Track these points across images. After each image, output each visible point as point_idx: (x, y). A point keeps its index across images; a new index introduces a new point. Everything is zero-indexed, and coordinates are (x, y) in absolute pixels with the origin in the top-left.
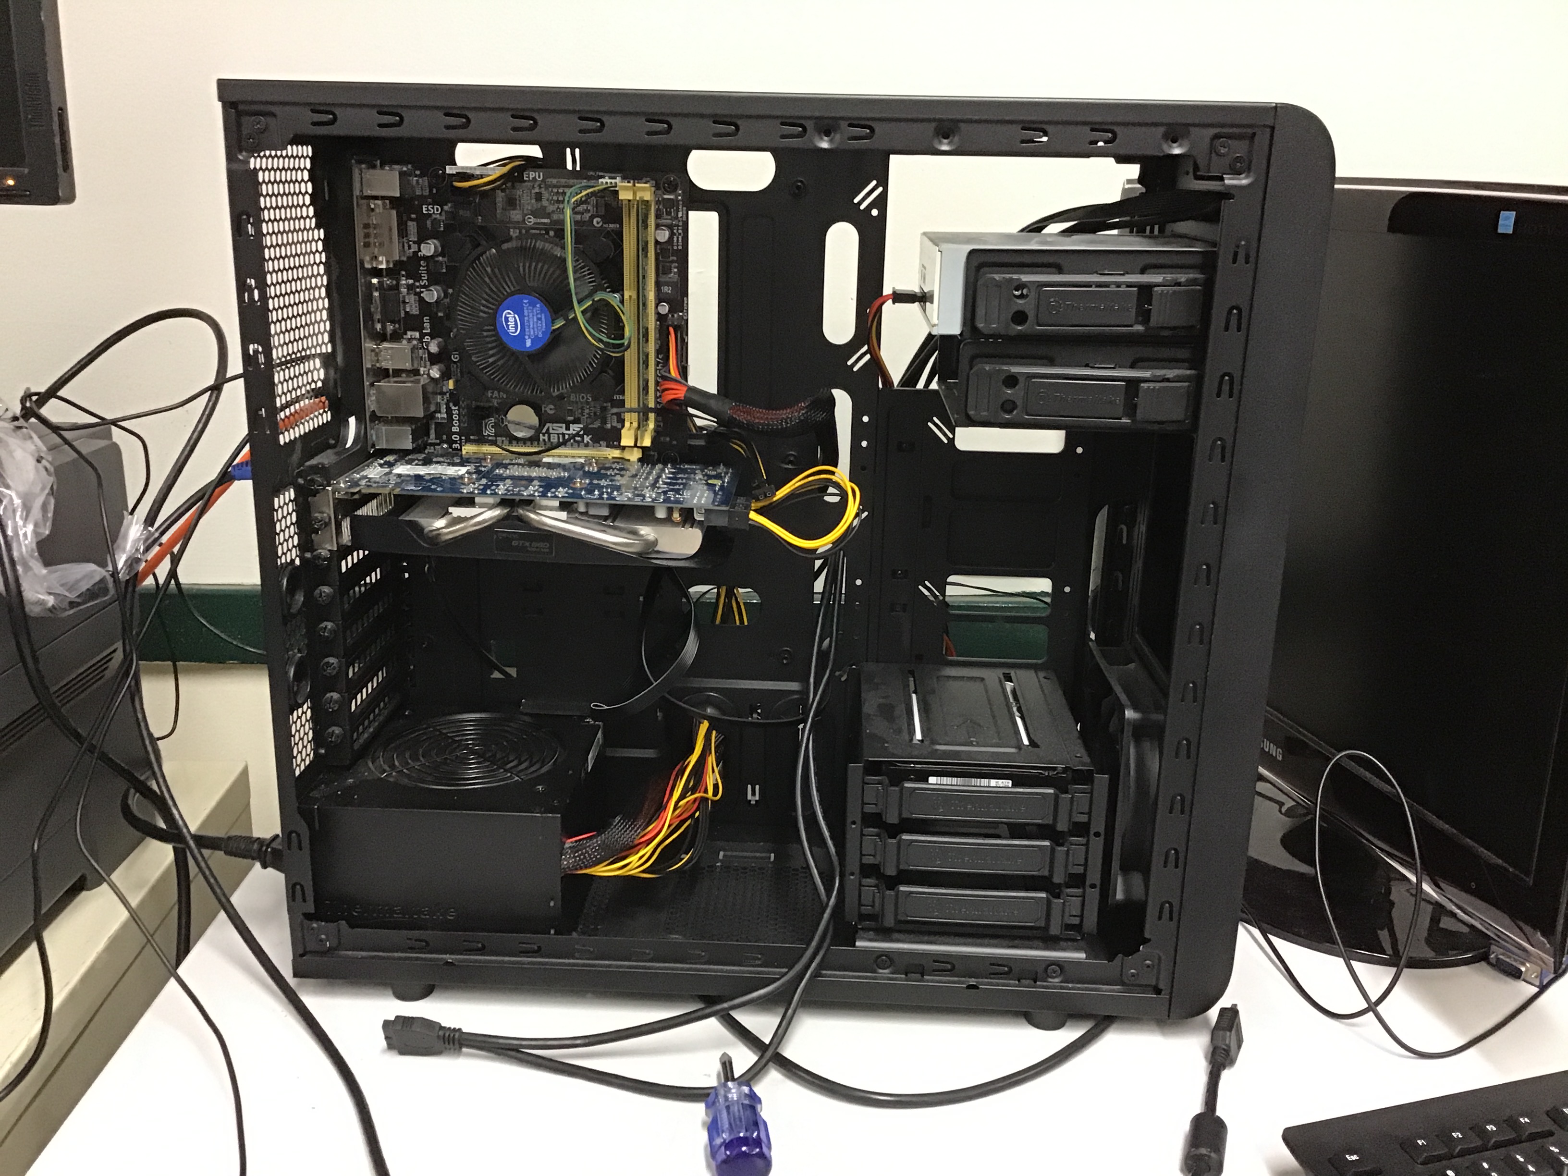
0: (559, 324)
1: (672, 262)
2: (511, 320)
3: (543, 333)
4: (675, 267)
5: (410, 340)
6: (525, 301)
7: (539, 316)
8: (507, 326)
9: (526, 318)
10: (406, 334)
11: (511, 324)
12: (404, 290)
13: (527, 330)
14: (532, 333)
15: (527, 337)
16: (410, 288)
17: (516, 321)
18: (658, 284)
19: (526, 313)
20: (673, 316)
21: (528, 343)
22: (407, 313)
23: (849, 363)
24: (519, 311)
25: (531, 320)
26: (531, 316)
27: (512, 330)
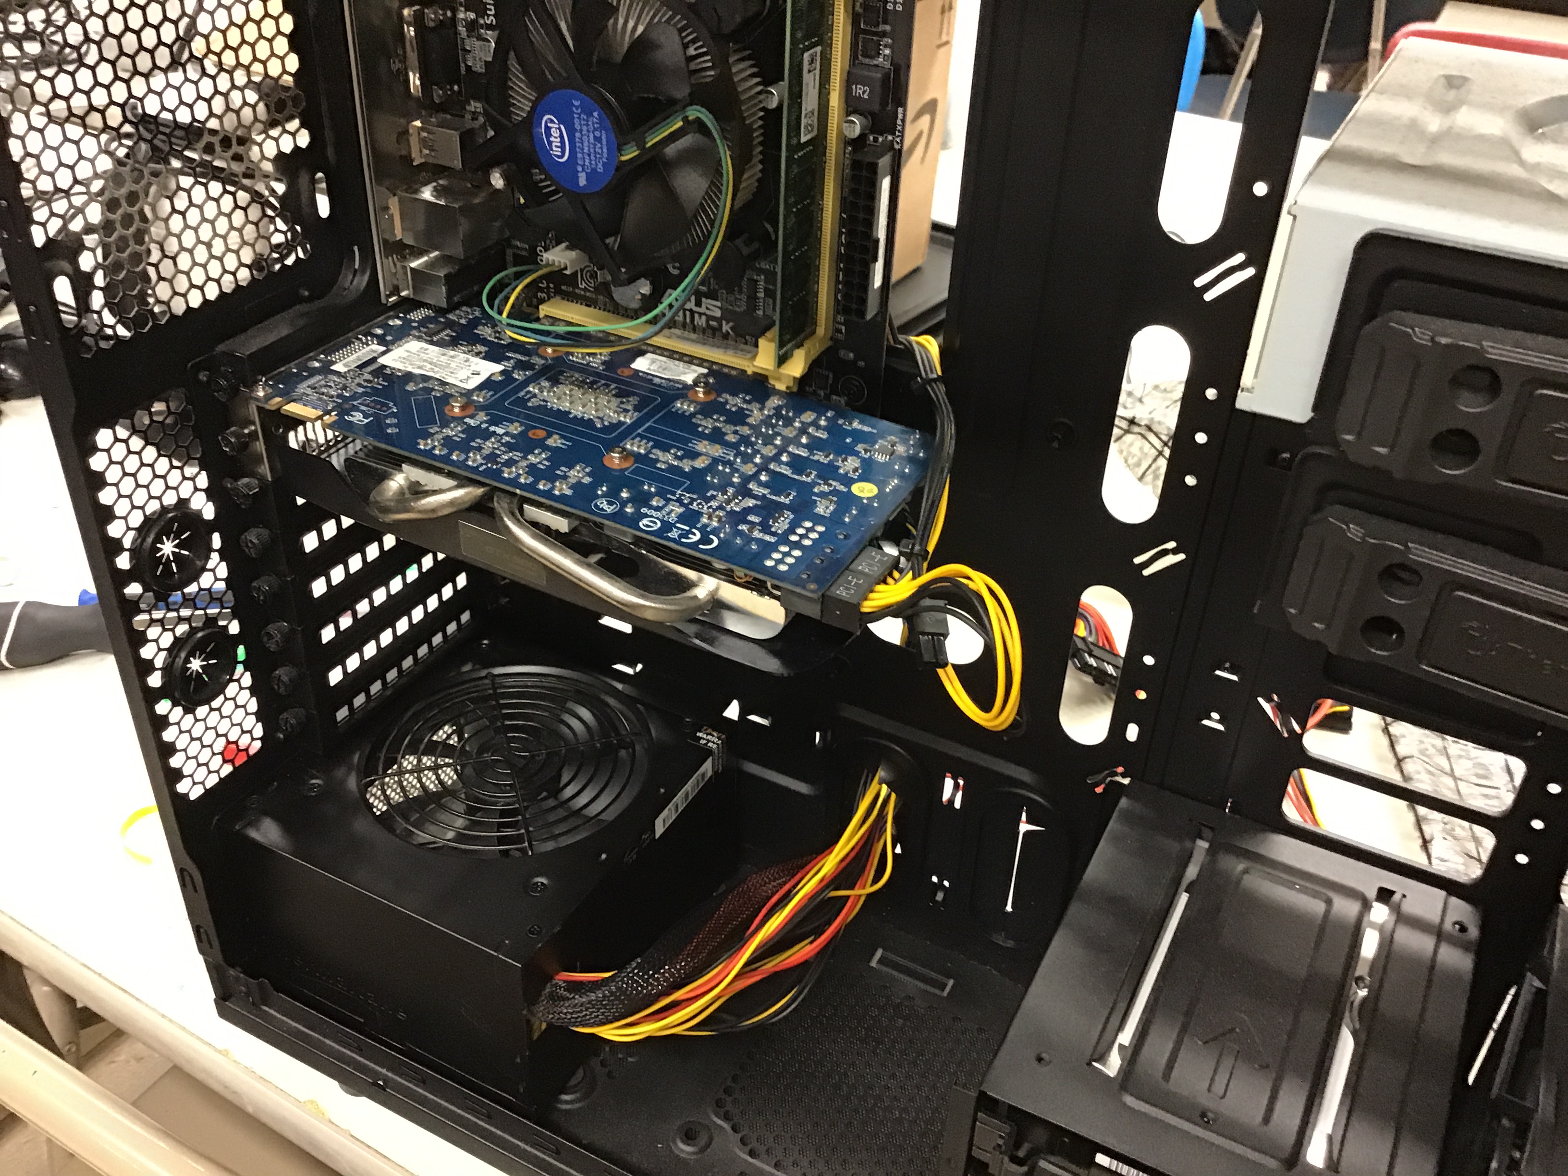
0: (630, 154)
1: (884, 34)
2: (555, 133)
3: (604, 164)
4: (886, 46)
5: (475, 116)
6: (577, 103)
7: (597, 134)
8: (550, 143)
9: (578, 135)
10: (469, 104)
11: (556, 142)
12: (462, 30)
13: (579, 155)
14: (587, 163)
15: (580, 169)
16: (472, 26)
17: (561, 136)
18: (850, 80)
19: (577, 127)
20: (876, 140)
21: (582, 181)
22: (468, 68)
23: (1199, 282)
24: (566, 120)
25: (585, 138)
26: (585, 128)
27: (556, 151)
